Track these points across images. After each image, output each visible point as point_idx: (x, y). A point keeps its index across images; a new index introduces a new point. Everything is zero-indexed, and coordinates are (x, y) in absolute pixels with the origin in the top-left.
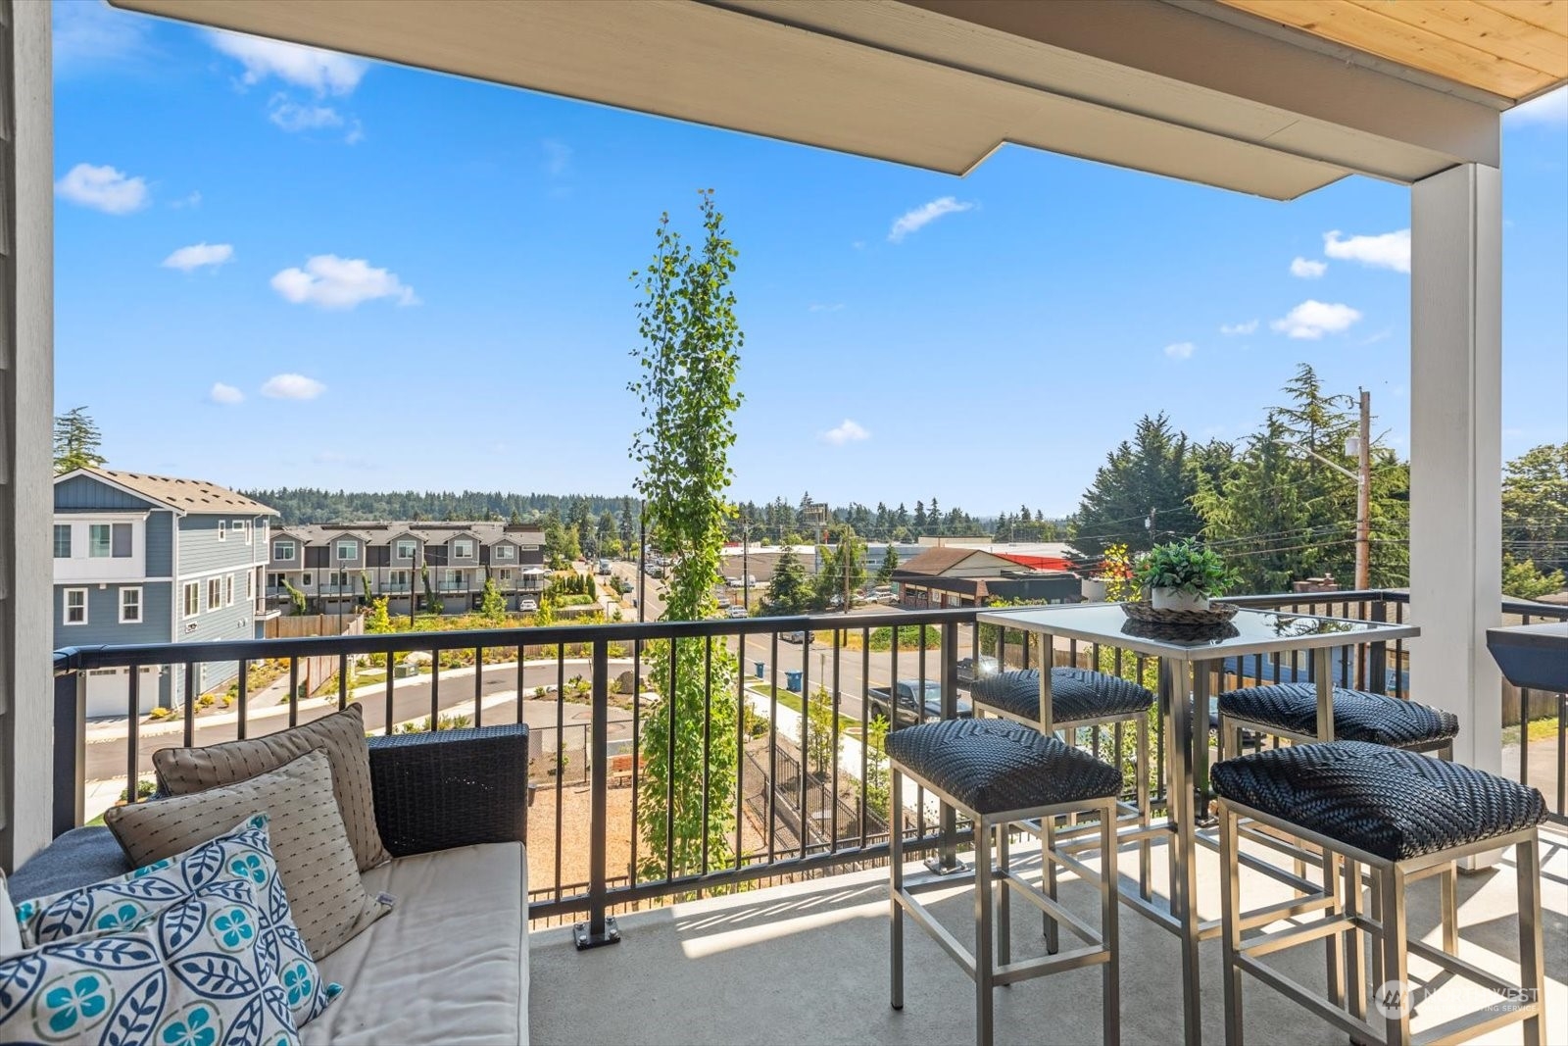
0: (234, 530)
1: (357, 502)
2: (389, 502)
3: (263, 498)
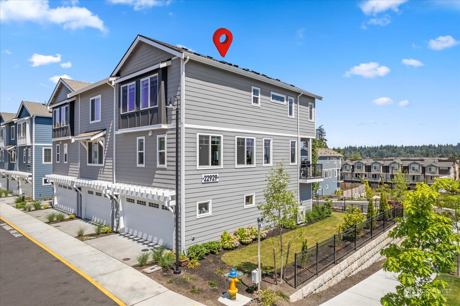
0: (331, 160)
1: (408, 150)
3: (339, 151)
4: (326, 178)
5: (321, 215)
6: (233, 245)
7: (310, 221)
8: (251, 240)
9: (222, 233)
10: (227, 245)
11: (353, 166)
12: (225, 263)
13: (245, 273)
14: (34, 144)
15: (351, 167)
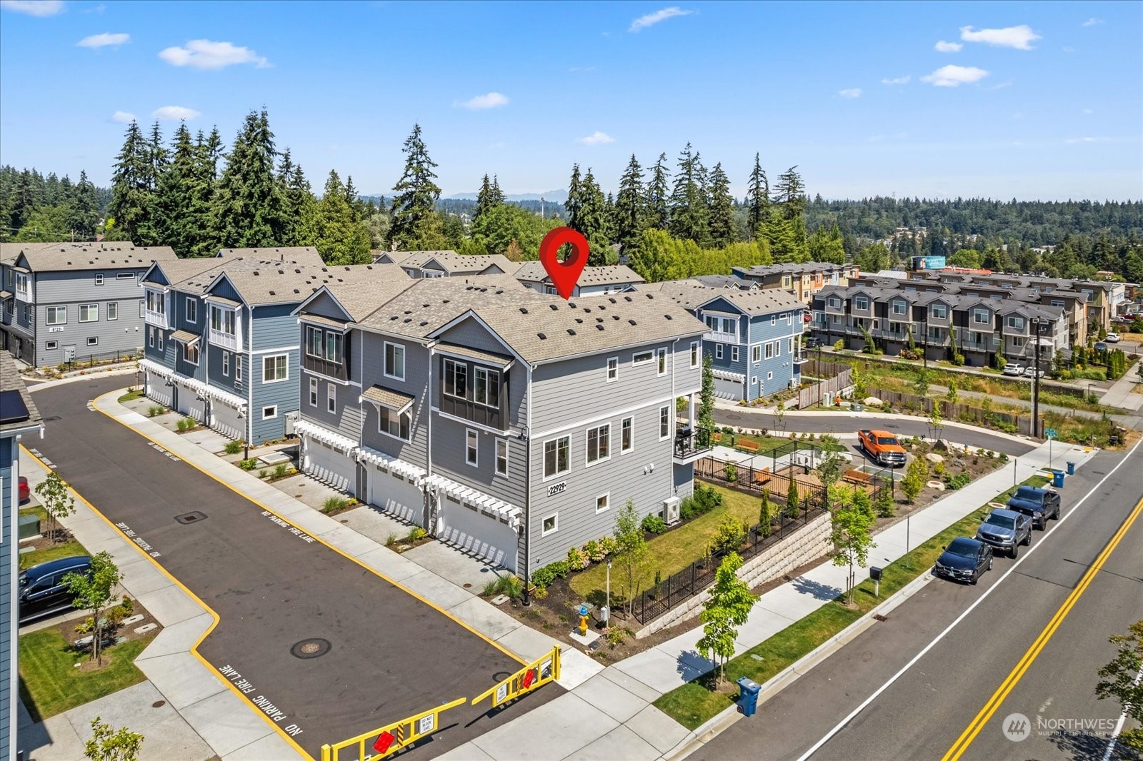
0: (781, 319)
2: (1061, 213)
4: (769, 358)
5: (704, 504)
6: (582, 566)
7: (684, 518)
8: (603, 556)
9: (569, 550)
10: (575, 566)
11: (849, 301)
12: (574, 592)
13: (594, 604)
14: (251, 353)
15: (845, 304)
